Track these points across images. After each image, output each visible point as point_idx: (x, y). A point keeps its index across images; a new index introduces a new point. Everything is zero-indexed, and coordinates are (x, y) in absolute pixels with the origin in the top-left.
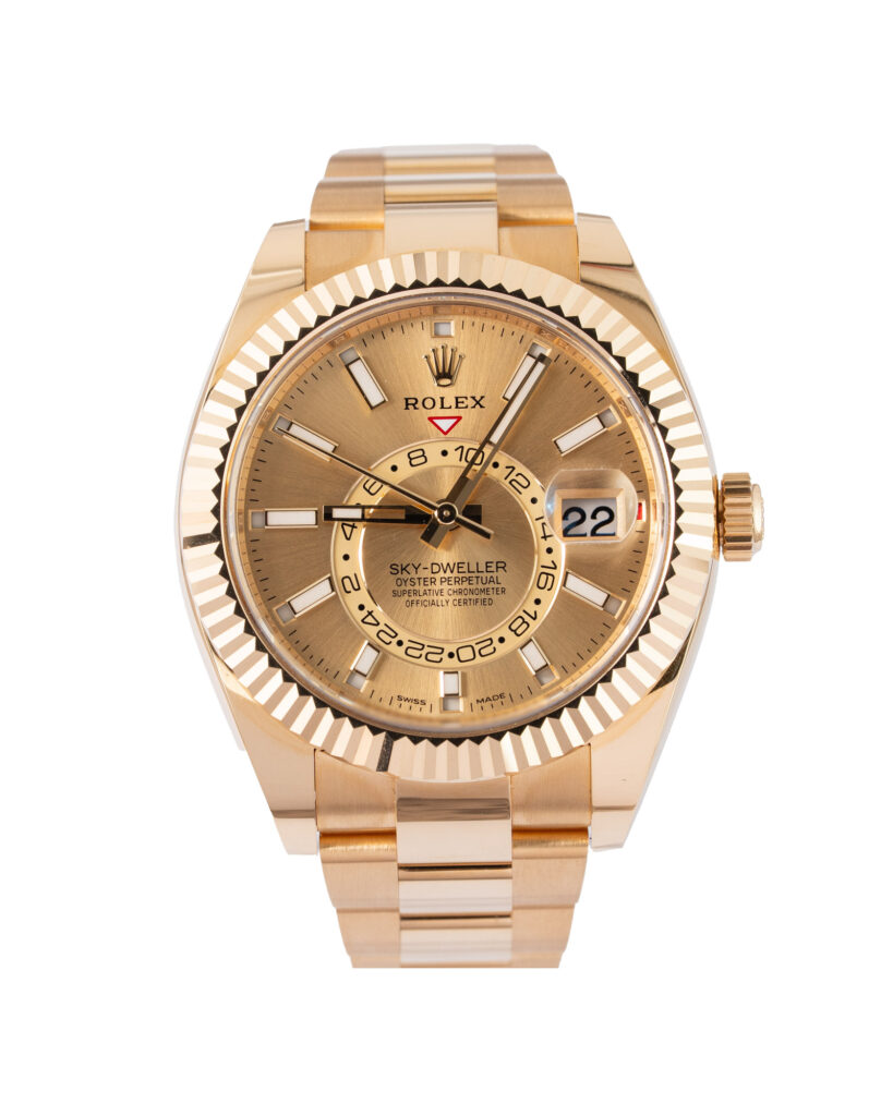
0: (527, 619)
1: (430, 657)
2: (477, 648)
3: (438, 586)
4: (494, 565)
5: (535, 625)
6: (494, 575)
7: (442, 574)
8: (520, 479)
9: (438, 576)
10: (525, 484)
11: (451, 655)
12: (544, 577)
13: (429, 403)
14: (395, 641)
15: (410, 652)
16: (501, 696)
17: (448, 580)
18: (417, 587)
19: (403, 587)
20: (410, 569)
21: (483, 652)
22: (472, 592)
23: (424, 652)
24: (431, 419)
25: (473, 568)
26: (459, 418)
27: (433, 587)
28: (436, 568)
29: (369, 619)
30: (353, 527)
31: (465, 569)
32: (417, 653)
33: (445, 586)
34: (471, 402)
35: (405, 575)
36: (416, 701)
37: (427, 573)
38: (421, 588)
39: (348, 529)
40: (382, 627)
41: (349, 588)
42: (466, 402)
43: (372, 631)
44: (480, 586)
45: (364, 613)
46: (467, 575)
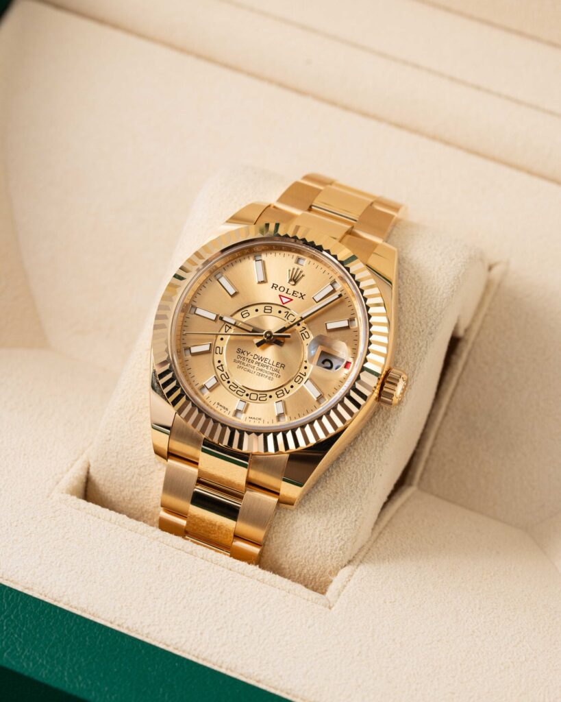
0: (285, 392)
1: (239, 392)
2: (259, 396)
3: (253, 365)
4: (280, 365)
5: (287, 396)
6: (278, 369)
7: (257, 360)
8: (306, 334)
9: (255, 361)
10: (307, 336)
11: (247, 395)
12: (299, 377)
13: (282, 289)
14: (227, 380)
15: (231, 387)
16: (260, 419)
17: (259, 364)
18: (245, 361)
19: (239, 360)
20: (245, 353)
21: (261, 399)
22: (266, 372)
23: (237, 390)
24: (280, 296)
25: (271, 363)
26: (292, 300)
27: (251, 364)
28: (256, 357)
29: (220, 368)
30: (230, 328)
31: (268, 362)
32: (233, 389)
33: (256, 366)
34: (299, 295)
35: (242, 355)
36: (224, 408)
37: (252, 358)
38: (246, 363)
39: (227, 328)
40: (224, 373)
41: (218, 352)
42: (297, 294)
43: (219, 373)
44: (271, 371)
45: (220, 364)
46: (268, 365)
